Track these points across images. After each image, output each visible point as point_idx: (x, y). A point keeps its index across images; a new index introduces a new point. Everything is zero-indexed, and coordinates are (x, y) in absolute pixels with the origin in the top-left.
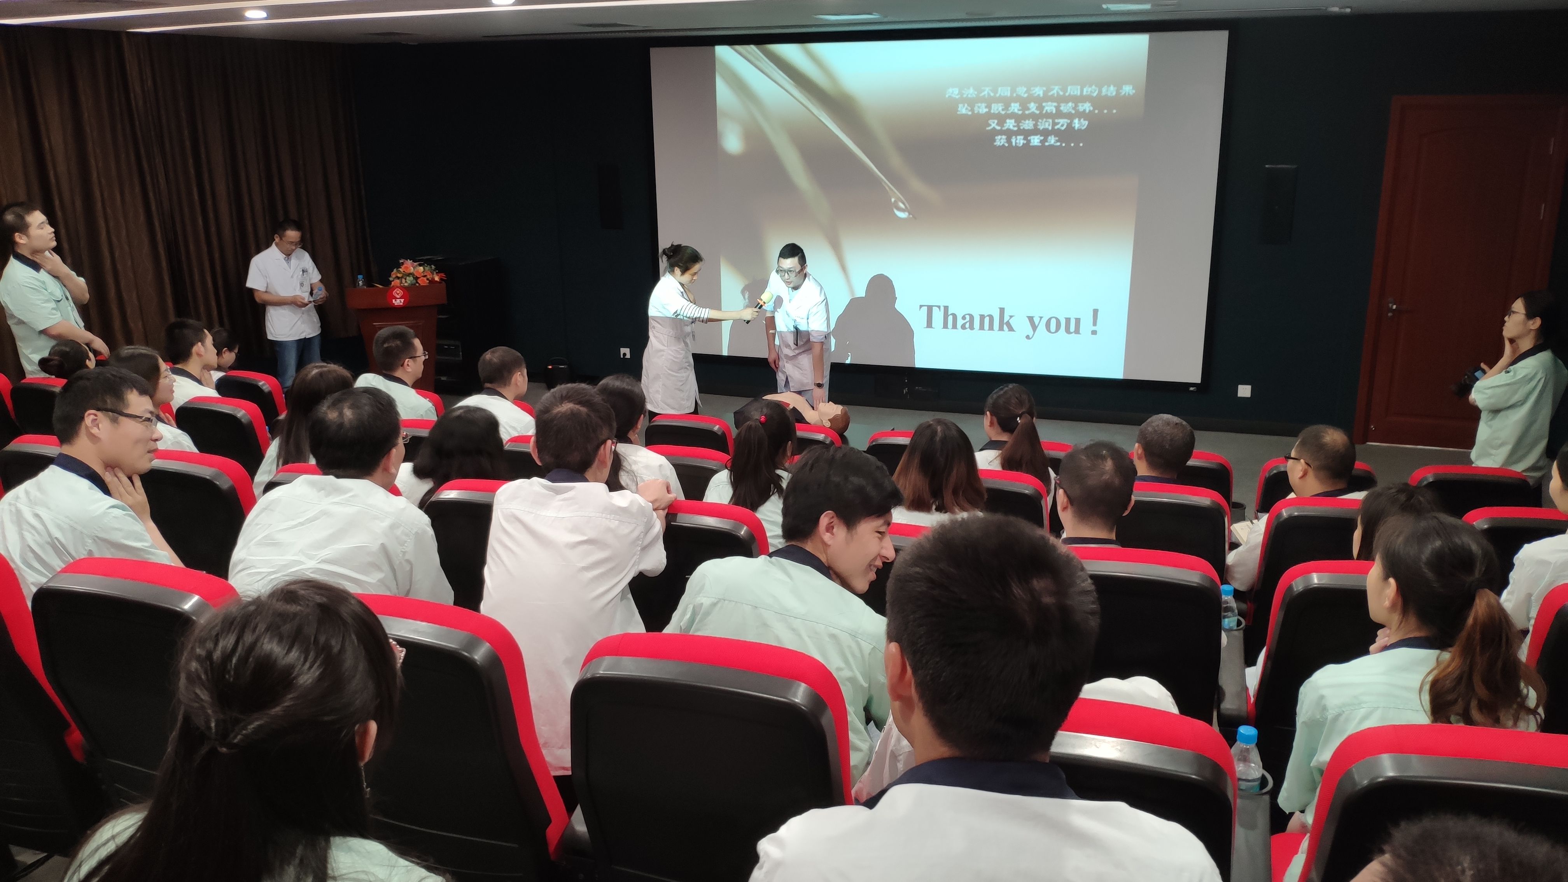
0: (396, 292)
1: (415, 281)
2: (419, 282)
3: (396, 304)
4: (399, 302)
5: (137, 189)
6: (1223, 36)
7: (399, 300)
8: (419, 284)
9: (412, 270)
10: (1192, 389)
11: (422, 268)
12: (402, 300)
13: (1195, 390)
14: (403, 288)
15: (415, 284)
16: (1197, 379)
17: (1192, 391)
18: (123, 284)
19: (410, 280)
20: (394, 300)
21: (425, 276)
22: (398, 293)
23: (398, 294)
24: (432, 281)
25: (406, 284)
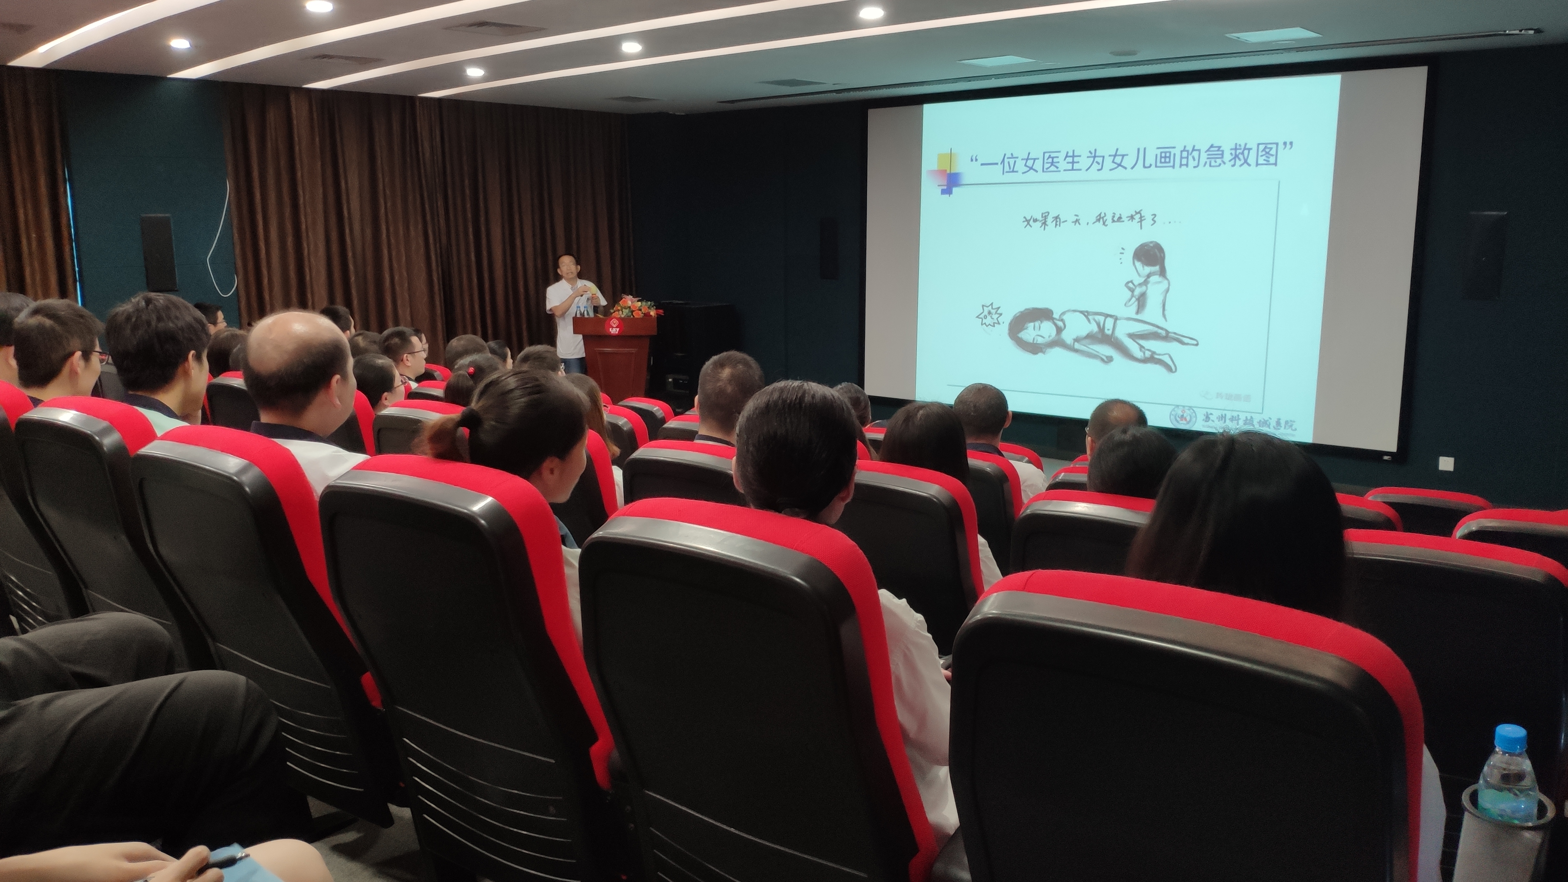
0: (613, 322)
1: (630, 314)
2: (634, 315)
3: (612, 333)
4: (614, 331)
5: (420, 226)
6: (1420, 74)
7: (615, 329)
8: (634, 316)
9: (630, 303)
10: (1386, 458)
11: (640, 303)
12: (618, 329)
13: (1390, 460)
14: (620, 319)
15: (630, 316)
16: (1392, 447)
17: (1386, 460)
18: (399, 302)
19: (626, 312)
20: (611, 329)
21: (641, 310)
22: (614, 322)
23: (615, 324)
24: (647, 315)
25: (623, 316)
